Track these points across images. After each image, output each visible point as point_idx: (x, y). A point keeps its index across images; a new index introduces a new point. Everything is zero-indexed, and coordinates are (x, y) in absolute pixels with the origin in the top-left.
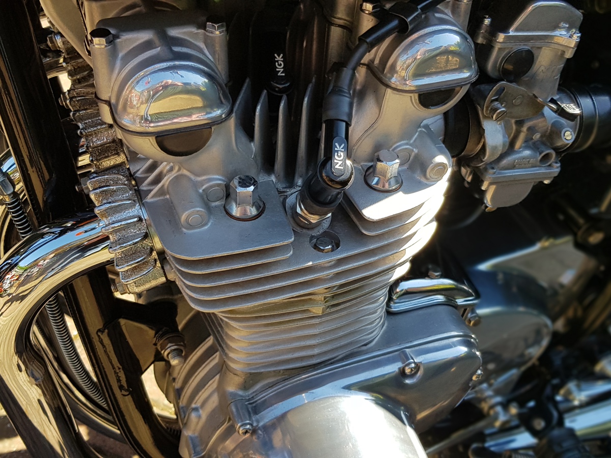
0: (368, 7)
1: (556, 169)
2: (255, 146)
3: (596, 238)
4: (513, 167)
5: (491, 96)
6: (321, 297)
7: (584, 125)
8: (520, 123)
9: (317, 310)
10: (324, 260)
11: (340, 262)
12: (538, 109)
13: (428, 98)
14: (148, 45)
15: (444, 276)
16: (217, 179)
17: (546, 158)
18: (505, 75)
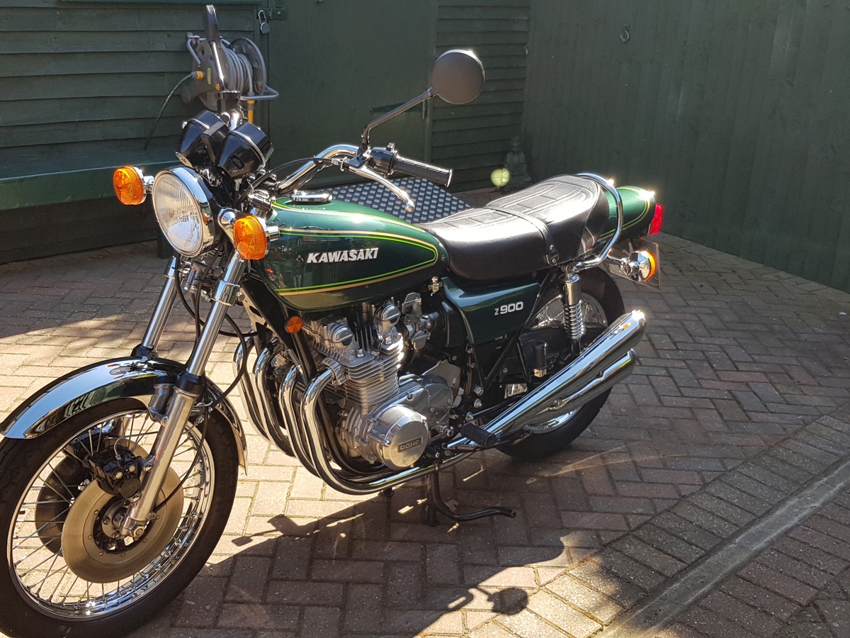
0: (373, 306)
1: (430, 334)
2: (358, 342)
3: (454, 358)
4: (418, 336)
5: (405, 318)
6: (382, 375)
7: (432, 321)
8: (415, 324)
9: (382, 379)
10: (380, 363)
11: (385, 363)
12: (418, 319)
13: (392, 321)
14: (334, 326)
15: (411, 373)
16: (353, 351)
17: (425, 332)
18: (407, 313)
